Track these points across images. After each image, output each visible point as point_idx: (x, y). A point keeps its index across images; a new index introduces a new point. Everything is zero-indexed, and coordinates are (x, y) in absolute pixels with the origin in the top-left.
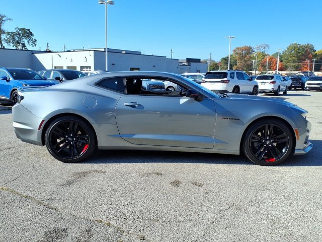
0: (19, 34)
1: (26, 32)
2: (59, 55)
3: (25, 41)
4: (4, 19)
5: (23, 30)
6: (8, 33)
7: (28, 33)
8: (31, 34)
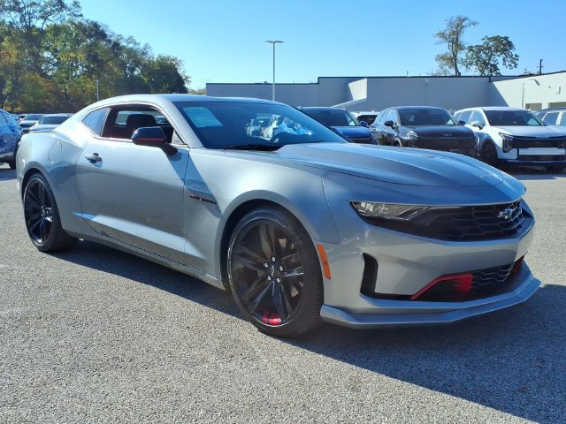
0: (489, 49)
1: (501, 43)
2: (537, 83)
3: (499, 59)
4: (464, 24)
5: (496, 39)
6: (471, 49)
7: (504, 45)
8: (510, 44)
